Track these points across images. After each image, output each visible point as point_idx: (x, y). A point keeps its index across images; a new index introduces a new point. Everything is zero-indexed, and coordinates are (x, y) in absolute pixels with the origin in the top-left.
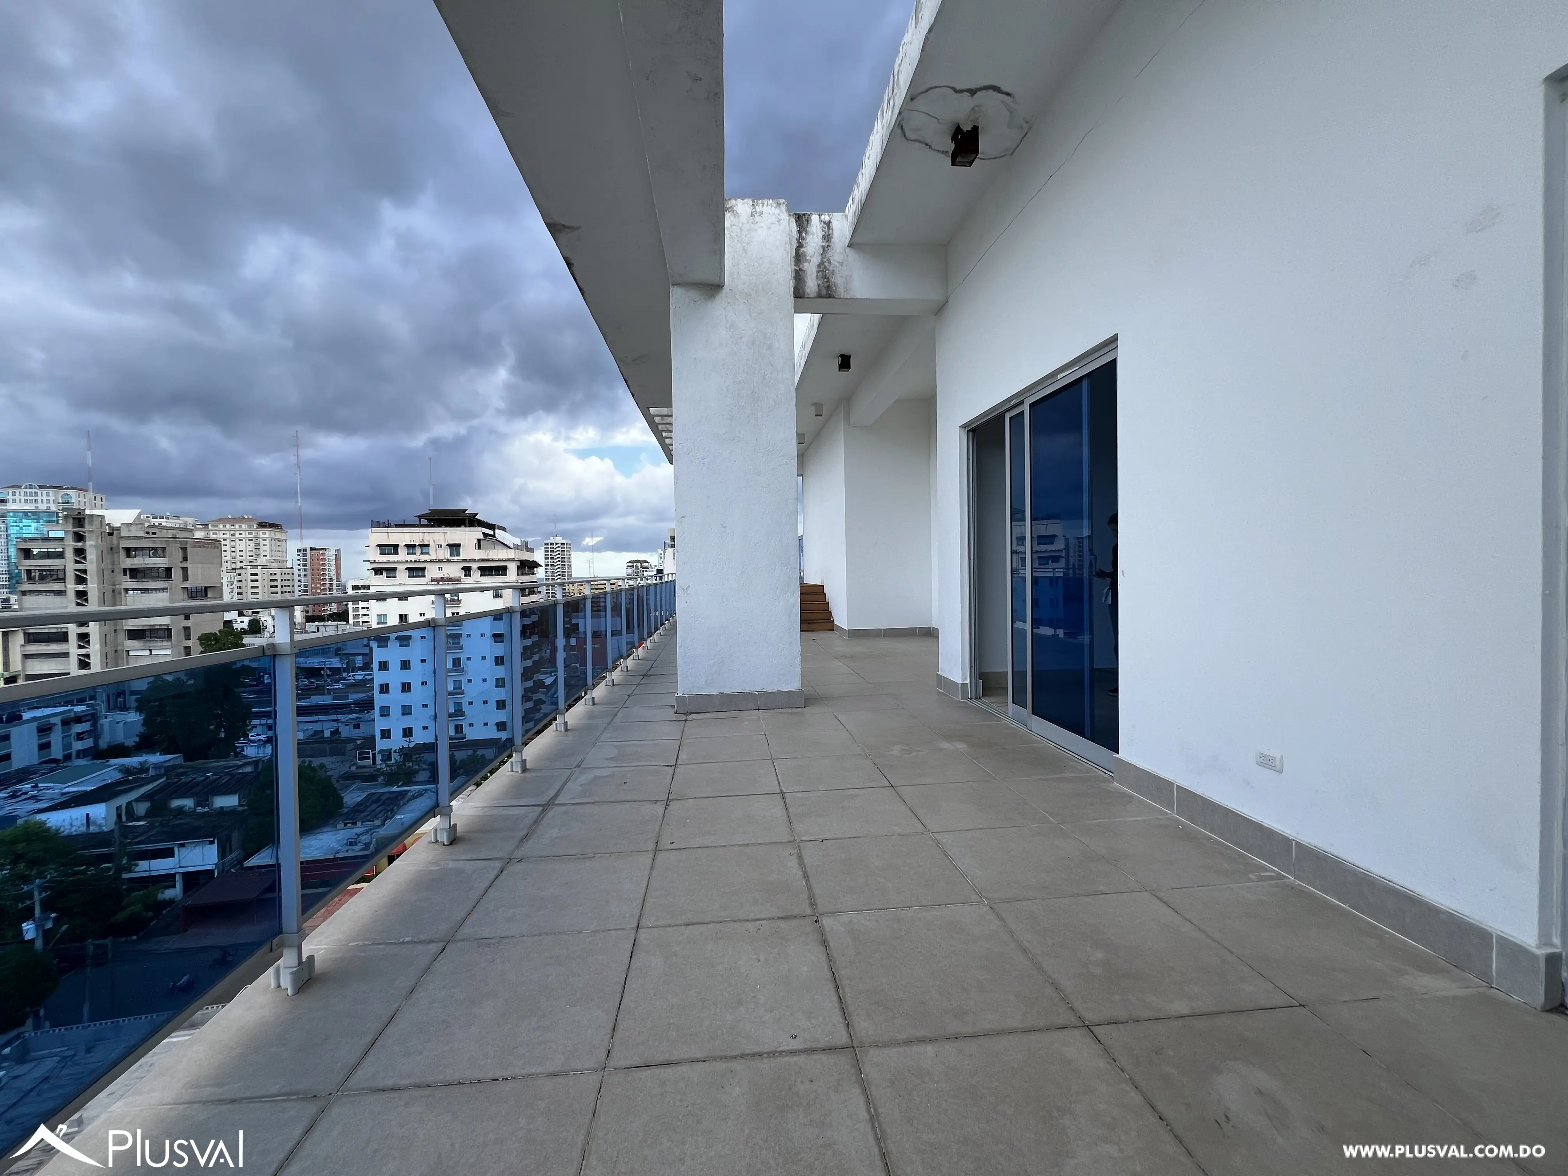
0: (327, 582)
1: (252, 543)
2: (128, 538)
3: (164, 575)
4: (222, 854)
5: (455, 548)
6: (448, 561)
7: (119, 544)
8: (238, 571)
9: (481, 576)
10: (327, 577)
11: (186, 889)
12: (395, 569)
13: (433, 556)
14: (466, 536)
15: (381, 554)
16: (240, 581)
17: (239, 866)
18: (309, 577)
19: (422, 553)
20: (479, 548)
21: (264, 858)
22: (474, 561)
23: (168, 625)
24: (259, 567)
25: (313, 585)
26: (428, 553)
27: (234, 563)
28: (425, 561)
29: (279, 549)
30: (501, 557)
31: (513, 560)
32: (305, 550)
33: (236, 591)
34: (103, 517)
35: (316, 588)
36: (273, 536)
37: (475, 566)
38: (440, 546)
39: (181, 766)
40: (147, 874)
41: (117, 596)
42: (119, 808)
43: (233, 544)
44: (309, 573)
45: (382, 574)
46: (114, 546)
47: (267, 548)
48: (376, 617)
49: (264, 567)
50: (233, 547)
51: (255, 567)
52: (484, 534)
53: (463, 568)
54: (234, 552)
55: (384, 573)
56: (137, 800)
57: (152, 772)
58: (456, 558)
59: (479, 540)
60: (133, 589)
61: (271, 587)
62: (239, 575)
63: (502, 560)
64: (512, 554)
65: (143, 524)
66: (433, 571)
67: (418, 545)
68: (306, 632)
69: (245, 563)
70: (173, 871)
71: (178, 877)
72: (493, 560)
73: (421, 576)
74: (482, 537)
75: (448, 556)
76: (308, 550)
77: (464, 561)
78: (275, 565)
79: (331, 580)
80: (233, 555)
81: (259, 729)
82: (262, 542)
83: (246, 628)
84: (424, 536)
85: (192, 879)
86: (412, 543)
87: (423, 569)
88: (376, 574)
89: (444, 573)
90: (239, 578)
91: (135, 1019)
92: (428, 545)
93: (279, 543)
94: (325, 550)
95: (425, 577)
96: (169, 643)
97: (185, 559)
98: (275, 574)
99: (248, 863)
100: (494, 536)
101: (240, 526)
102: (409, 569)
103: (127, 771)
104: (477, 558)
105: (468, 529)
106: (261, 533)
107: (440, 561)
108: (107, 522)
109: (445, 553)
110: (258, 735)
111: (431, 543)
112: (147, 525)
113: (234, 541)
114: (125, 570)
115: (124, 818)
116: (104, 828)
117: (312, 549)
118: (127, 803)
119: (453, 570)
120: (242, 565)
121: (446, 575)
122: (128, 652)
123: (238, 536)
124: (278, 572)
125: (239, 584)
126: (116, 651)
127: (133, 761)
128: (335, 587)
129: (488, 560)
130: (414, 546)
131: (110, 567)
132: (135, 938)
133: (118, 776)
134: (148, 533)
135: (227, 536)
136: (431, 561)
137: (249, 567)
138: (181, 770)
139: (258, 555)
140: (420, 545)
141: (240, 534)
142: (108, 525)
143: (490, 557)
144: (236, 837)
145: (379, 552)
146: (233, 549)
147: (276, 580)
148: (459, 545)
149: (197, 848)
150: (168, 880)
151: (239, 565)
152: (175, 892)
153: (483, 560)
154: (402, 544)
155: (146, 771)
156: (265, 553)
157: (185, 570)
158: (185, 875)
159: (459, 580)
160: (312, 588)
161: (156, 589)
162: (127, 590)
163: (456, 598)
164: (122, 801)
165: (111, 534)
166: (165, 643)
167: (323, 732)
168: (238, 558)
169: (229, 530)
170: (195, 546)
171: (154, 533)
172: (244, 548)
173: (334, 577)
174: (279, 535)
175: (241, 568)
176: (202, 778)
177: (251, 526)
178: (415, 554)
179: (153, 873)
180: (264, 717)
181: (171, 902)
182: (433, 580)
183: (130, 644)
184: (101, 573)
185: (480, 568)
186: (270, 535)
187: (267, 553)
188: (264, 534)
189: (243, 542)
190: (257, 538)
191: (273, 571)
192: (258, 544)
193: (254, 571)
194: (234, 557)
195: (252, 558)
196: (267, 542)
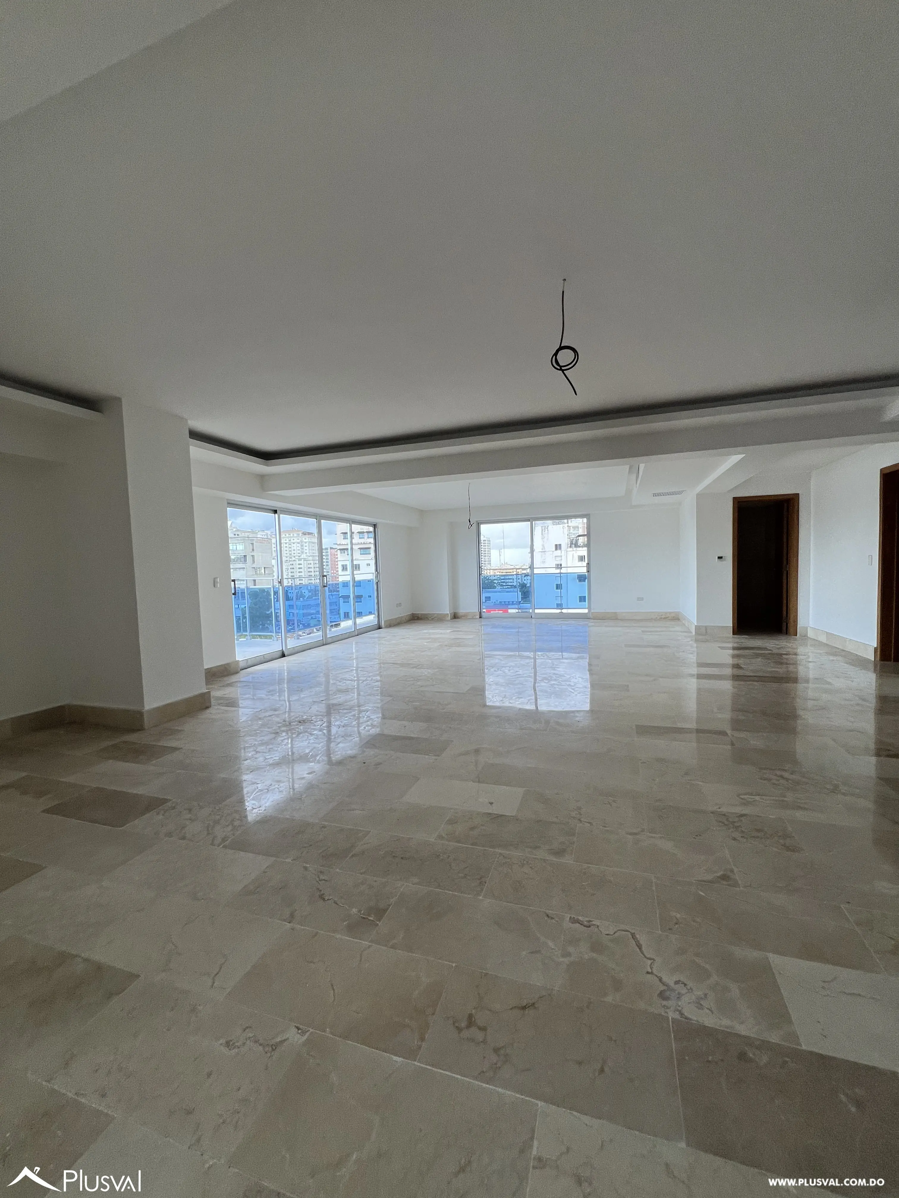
1: (299, 545)
3: (243, 560)
15: (344, 539)
19: (368, 538)
24: (302, 560)
25: (332, 572)
27: (291, 558)
28: (371, 543)
32: (327, 549)
35: (334, 573)
36: (310, 540)
43: (290, 546)
44: (329, 564)
47: (307, 548)
49: (305, 560)
62: (293, 564)
65: (233, 530)
67: (366, 532)
69: (296, 557)
76: (329, 549)
78: (311, 558)
80: (290, 553)
82: (305, 545)
86: (362, 531)
90: (292, 567)
95: (370, 554)
97: (253, 550)
98: (311, 564)
101: (293, 535)
102: (360, 549)
123: (292, 541)
124: (312, 562)
125: (292, 570)
130: (363, 532)
134: (235, 535)
135: (287, 541)
137: (297, 560)
139: (302, 552)
140: (367, 532)
141: (294, 540)
145: (343, 537)
146: (290, 549)
151: (293, 559)
156: (306, 551)
157: (253, 556)
160: (332, 573)
161: (239, 568)
168: (293, 554)
169: (288, 537)
170: (259, 542)
171: (238, 535)
172: (296, 548)
174: (313, 540)
175: (294, 561)
177: (298, 534)
178: (364, 538)
186: (308, 540)
187: (307, 551)
188: (305, 539)
189: (295, 545)
190: (302, 542)
191: (309, 562)
192: (302, 546)
193: (300, 562)
194: (291, 554)
195: (299, 555)
196: (307, 544)
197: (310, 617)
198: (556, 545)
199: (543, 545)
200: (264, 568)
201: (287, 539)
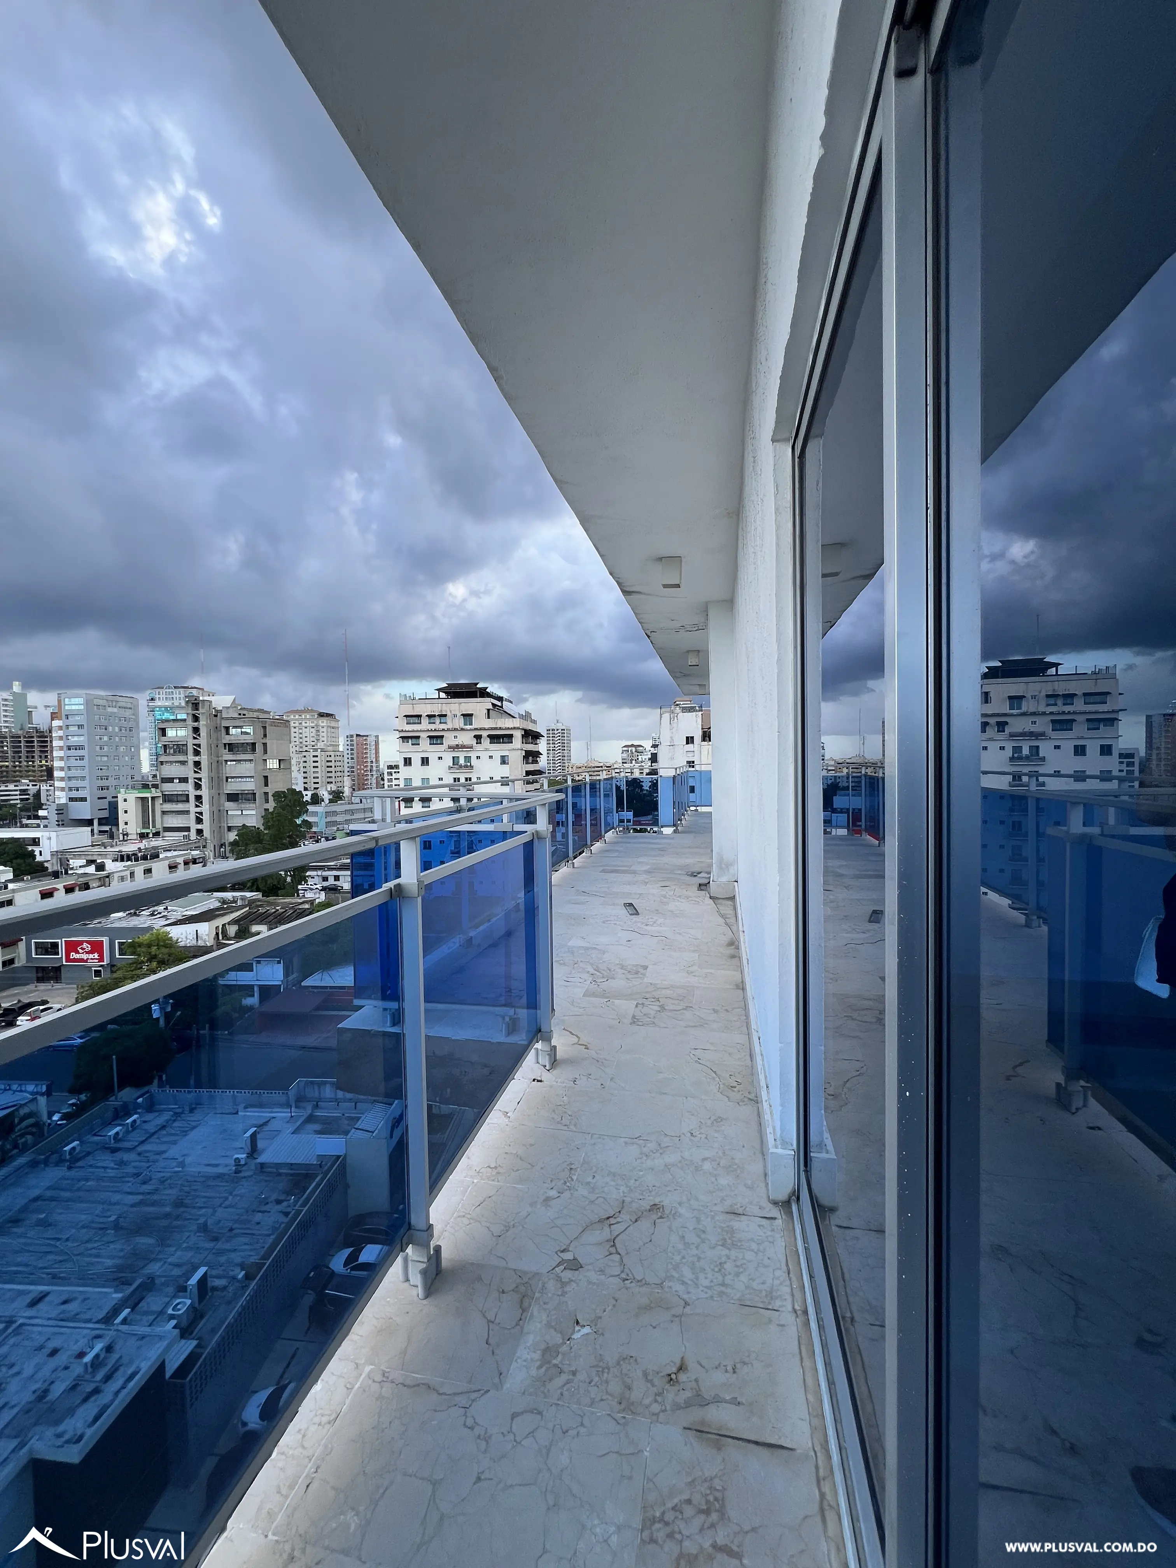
0: (369, 764)
1: (314, 730)
2: (227, 719)
3: (251, 749)
4: (287, 974)
5: (468, 717)
6: (462, 729)
7: (221, 724)
8: (304, 754)
9: (490, 743)
10: (369, 760)
11: (262, 999)
12: (418, 737)
13: (450, 725)
14: (478, 706)
15: (407, 724)
16: (306, 762)
17: (298, 986)
18: (355, 760)
19: (440, 723)
20: (489, 717)
21: (315, 980)
22: (484, 729)
23: (253, 790)
24: (319, 751)
26: (446, 723)
27: (301, 747)
28: (443, 730)
29: (333, 735)
30: (507, 726)
31: (518, 728)
32: (352, 736)
33: (302, 770)
34: (210, 702)
35: (360, 769)
36: (329, 725)
37: (485, 734)
38: (455, 716)
39: (259, 900)
40: (234, 983)
41: (220, 766)
42: (217, 928)
43: (301, 731)
44: (355, 756)
45: (408, 742)
46: (218, 726)
47: (324, 734)
48: (403, 781)
49: (322, 750)
50: (301, 733)
51: (316, 750)
52: (493, 704)
53: (475, 736)
54: (301, 738)
55: (410, 741)
56: (229, 923)
57: (239, 903)
58: (468, 727)
59: (488, 710)
60: (231, 761)
61: (328, 767)
62: (305, 757)
63: (508, 729)
64: (517, 723)
65: (237, 707)
66: (450, 739)
67: (437, 716)
68: (352, 803)
69: (309, 747)
70: (253, 983)
71: (256, 989)
72: (500, 729)
73: (440, 744)
74: (491, 707)
75: (462, 725)
76: (355, 736)
77: (476, 729)
78: (330, 748)
79: (372, 762)
80: (301, 740)
81: (316, 880)
82: (322, 730)
83: (309, 800)
84: (442, 707)
85: (267, 992)
86: (433, 714)
87: (442, 737)
88: (403, 742)
89: (458, 741)
90: (304, 759)
91: (222, 1092)
92: (445, 716)
93: (333, 730)
94: (367, 736)
95: (443, 744)
96: (254, 805)
97: (265, 736)
98: (330, 756)
99: (303, 984)
100: (502, 707)
101: (305, 716)
102: (430, 737)
103: (224, 902)
104: (486, 727)
105: (479, 700)
106: (320, 721)
107: (456, 730)
108: (214, 706)
109: (459, 723)
110: (315, 884)
111: (449, 714)
112: (239, 708)
113: (301, 729)
114: (225, 744)
115: (220, 937)
116: (207, 943)
117: (357, 735)
118: (224, 925)
119: (466, 738)
120: (306, 749)
121: (461, 743)
122: (227, 811)
123: (304, 724)
124: (332, 754)
125: (305, 764)
126: (219, 810)
127: (229, 895)
128: (374, 768)
129: (496, 729)
130: (434, 716)
131: (215, 742)
132: (226, 1032)
133: (217, 904)
134: (240, 714)
135: (297, 725)
136: (448, 730)
137: (312, 751)
138: (260, 903)
139: (318, 740)
140: (439, 716)
141: (306, 723)
142: (214, 708)
143: (498, 726)
144: (296, 960)
145: (406, 722)
146: (301, 736)
147: (331, 761)
148: (471, 715)
149: (269, 965)
150: (248, 990)
151: (305, 749)
152: (253, 1001)
153: (492, 729)
154: (424, 715)
155: (236, 902)
157: (265, 745)
158: (261, 987)
159: (471, 747)
160: (358, 769)
161: (245, 760)
162: (226, 761)
163: (469, 764)
164: (219, 922)
165: (216, 716)
166: (251, 805)
167: (363, 885)
168: (304, 743)
170: (272, 725)
171: (244, 715)
172: (309, 734)
173: (374, 760)
174: (333, 724)
175: (306, 751)
176: (274, 910)
177: (313, 716)
178: (434, 723)
179: (239, 983)
180: (320, 869)
181: (251, 1008)
182: (450, 747)
183: (229, 805)
184: (210, 746)
185: (489, 736)
186: (327, 723)
187: (324, 739)
188: (323, 722)
189: (307, 730)
190: (317, 726)
191: (328, 753)
192: (318, 731)
193: (315, 753)
194: (301, 743)
195: (313, 743)
196: (324, 730)
197: (335, 828)
198: (687, 738)
199: (671, 737)
200: (280, 760)
201: (297, 722)
